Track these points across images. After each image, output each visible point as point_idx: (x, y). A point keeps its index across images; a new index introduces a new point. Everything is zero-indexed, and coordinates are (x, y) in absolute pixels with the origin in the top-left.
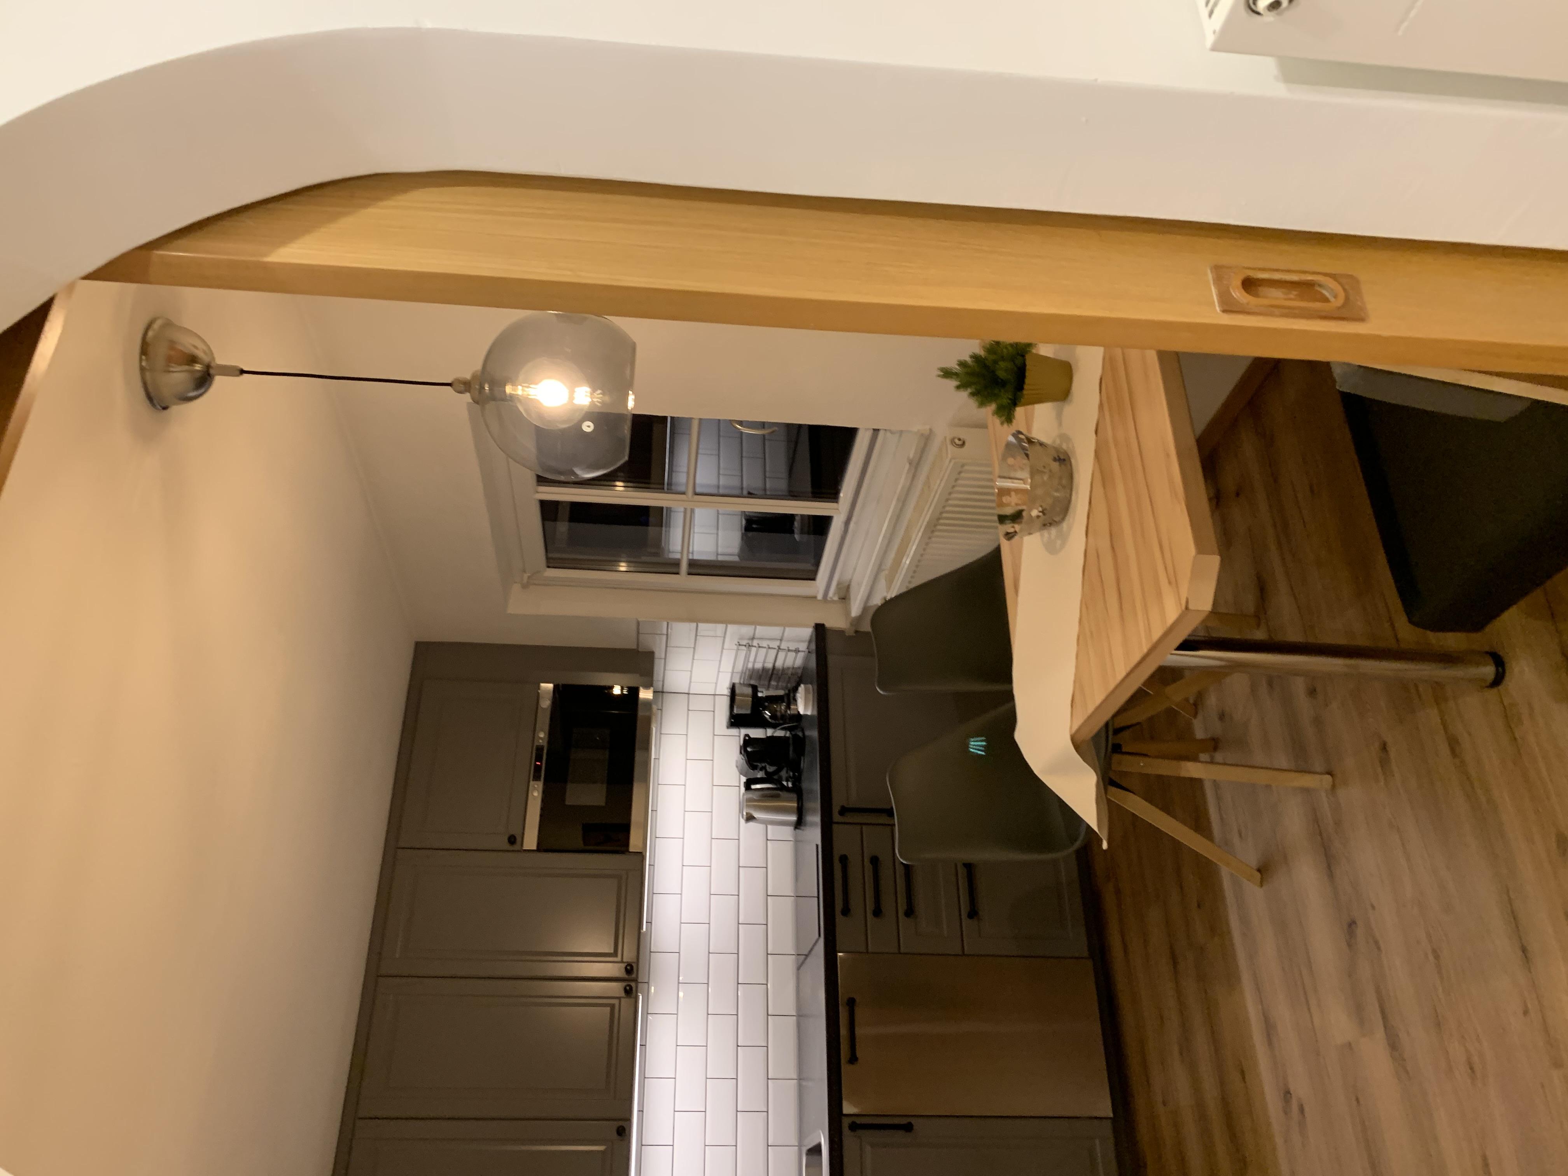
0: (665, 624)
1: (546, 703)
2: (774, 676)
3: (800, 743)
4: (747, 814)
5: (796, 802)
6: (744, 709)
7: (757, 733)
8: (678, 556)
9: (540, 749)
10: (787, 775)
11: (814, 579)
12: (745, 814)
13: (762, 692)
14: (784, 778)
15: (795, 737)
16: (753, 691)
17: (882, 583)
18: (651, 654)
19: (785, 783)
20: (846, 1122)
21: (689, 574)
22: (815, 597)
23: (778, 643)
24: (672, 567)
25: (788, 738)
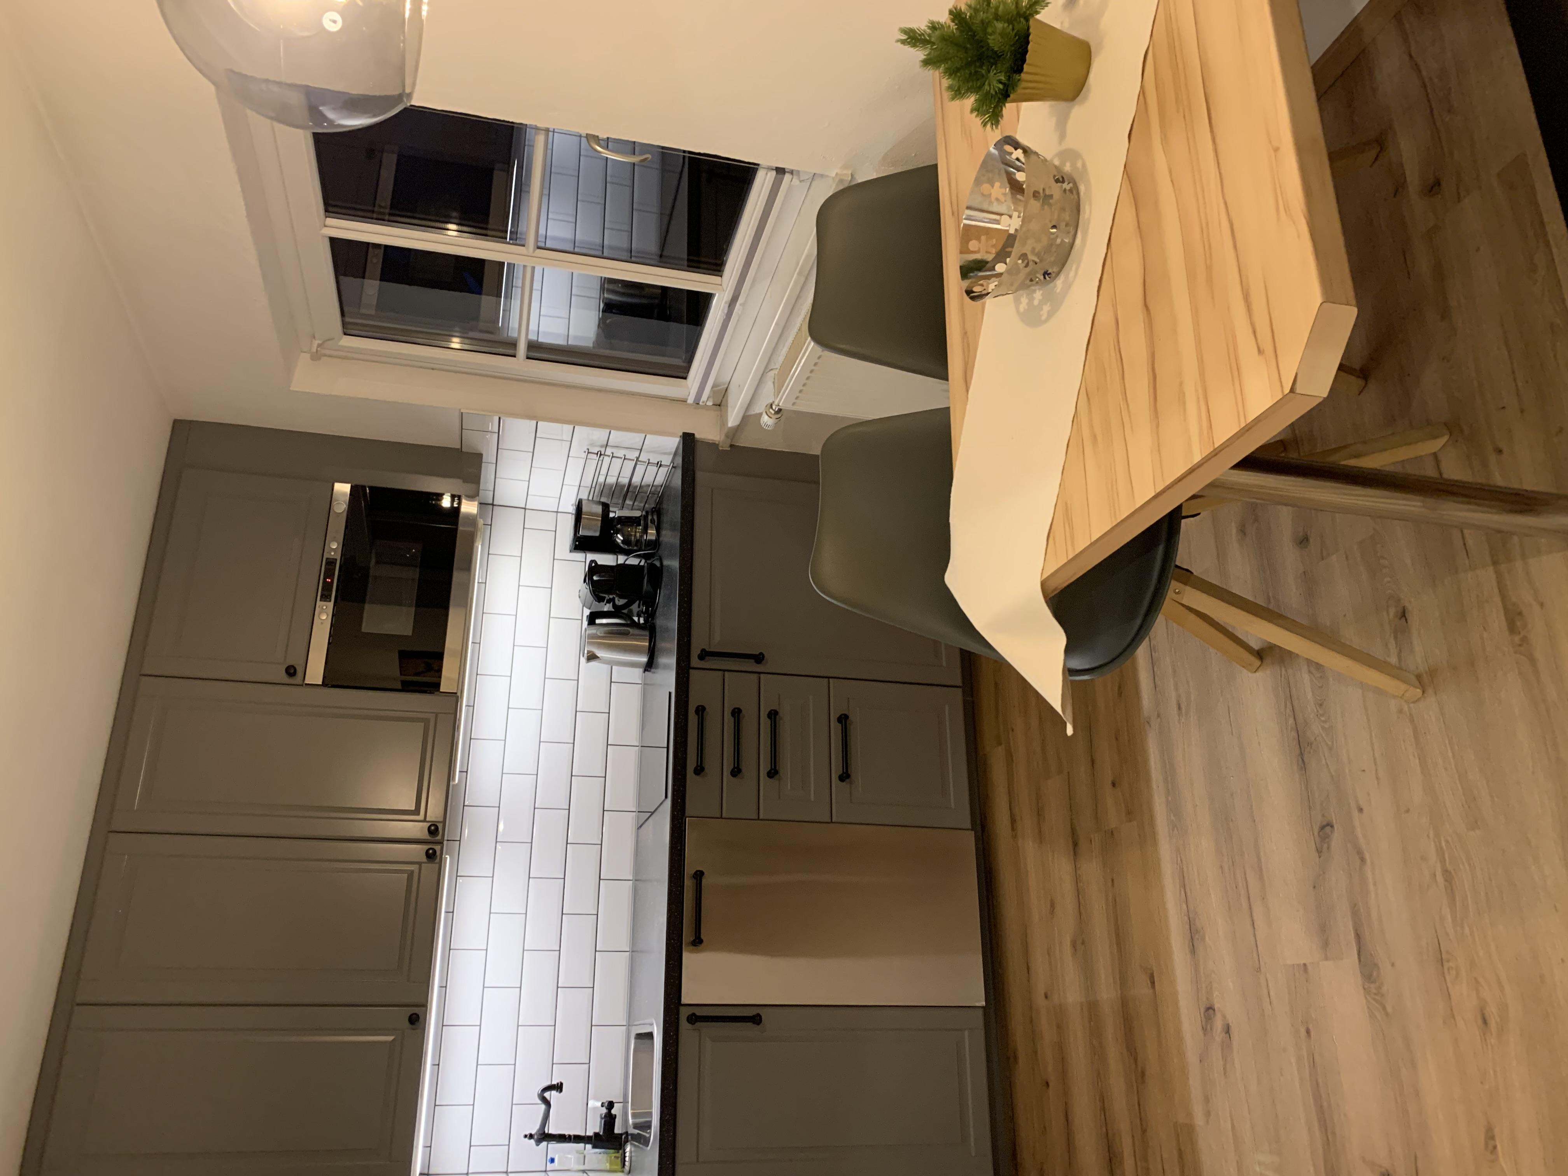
0: (496, 419)
1: (341, 507)
2: (629, 494)
3: (656, 574)
4: (588, 652)
5: (648, 641)
6: (592, 530)
7: (606, 559)
8: (515, 335)
9: (331, 563)
10: (638, 609)
11: (685, 378)
12: (586, 652)
13: (615, 512)
14: (635, 613)
15: (652, 566)
16: (603, 511)
17: (768, 387)
18: (480, 456)
19: (636, 619)
20: (684, 1013)
21: (528, 358)
22: (684, 401)
23: (637, 454)
24: (508, 348)
25: (643, 566)
